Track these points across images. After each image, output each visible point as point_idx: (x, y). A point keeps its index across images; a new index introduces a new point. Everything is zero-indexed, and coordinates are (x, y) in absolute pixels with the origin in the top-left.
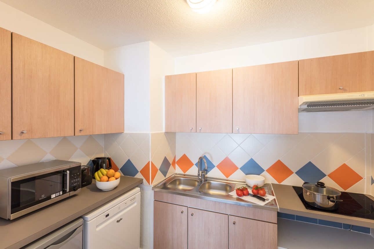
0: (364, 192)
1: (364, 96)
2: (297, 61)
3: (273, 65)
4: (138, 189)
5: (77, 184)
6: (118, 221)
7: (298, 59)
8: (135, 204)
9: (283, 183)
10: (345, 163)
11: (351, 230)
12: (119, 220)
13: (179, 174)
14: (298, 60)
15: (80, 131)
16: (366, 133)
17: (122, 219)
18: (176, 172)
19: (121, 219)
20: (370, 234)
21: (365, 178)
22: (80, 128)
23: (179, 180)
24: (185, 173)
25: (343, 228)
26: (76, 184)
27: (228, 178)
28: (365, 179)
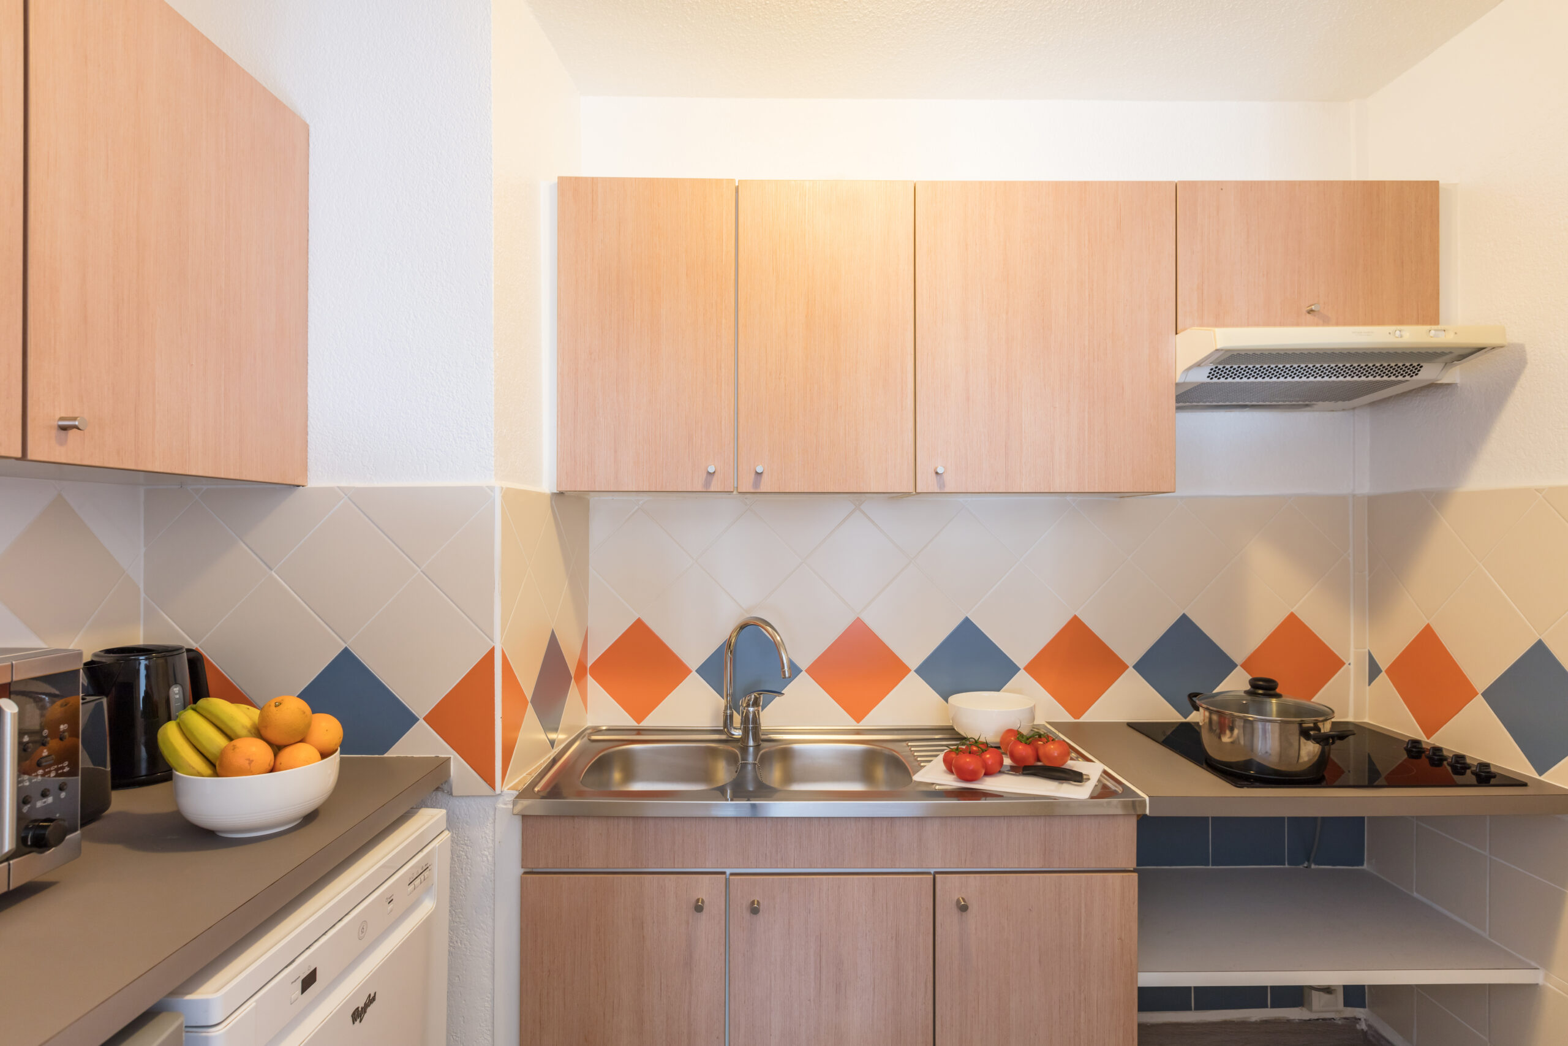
0: (1347, 716)
1: (1401, 337)
2: (1170, 182)
3: (1084, 186)
4: (429, 818)
5: (57, 798)
6: (358, 1015)
7: (1176, 179)
8: (428, 906)
9: (1092, 715)
10: (1293, 610)
11: (1313, 866)
12: (361, 1005)
13: (610, 730)
14: (1176, 181)
15: (64, 428)
16: (1354, 496)
17: (374, 999)
18: (589, 724)
19: (371, 1000)
20: (1365, 866)
21: (1352, 661)
22: (60, 410)
23: (627, 757)
24: (639, 722)
25: (1288, 864)
26: (50, 800)
27: (861, 723)
28: (1352, 667)
